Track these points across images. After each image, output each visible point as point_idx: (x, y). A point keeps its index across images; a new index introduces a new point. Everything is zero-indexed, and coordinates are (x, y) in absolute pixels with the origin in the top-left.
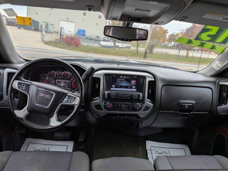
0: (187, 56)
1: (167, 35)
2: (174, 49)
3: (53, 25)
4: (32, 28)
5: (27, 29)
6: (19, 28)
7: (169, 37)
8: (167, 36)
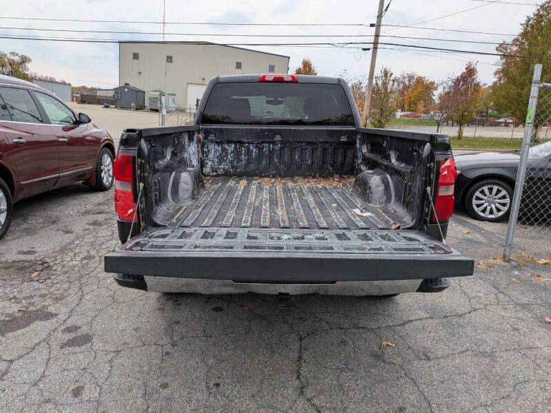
0: (460, 137)
1: (434, 95)
2: (447, 125)
3: (174, 95)
4: (133, 104)
5: (123, 108)
6: (106, 107)
7: (440, 98)
8: (434, 97)
